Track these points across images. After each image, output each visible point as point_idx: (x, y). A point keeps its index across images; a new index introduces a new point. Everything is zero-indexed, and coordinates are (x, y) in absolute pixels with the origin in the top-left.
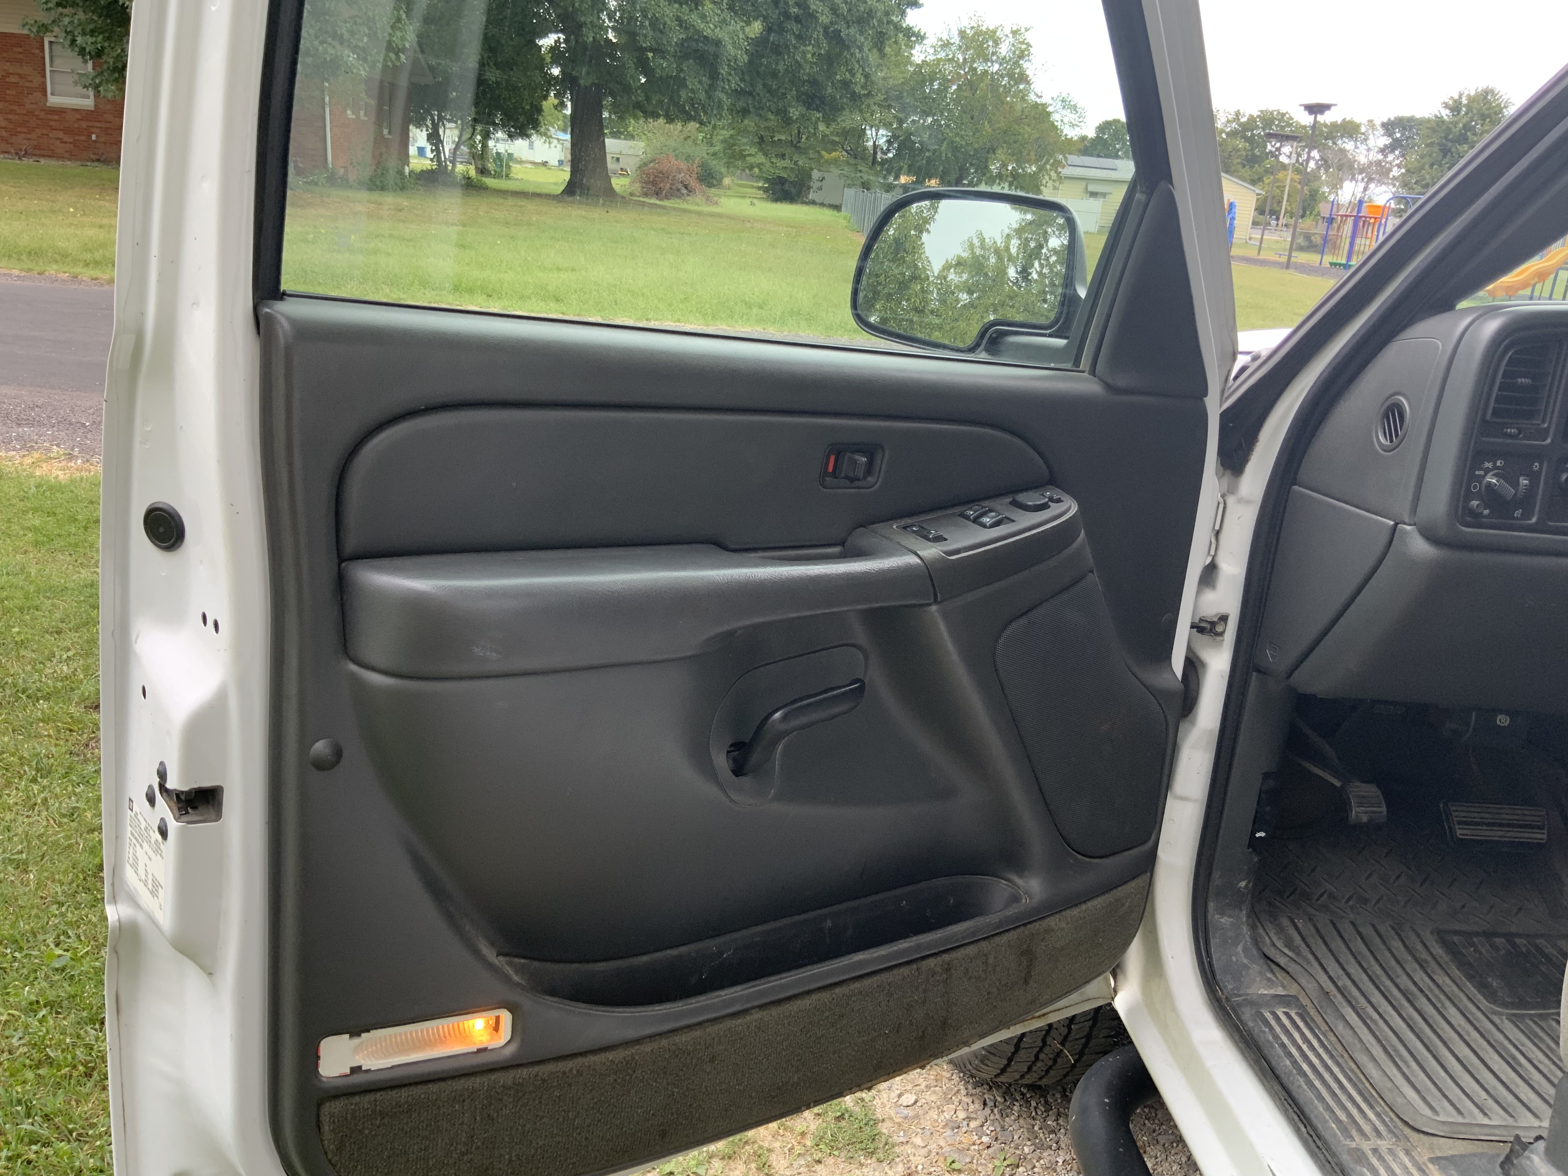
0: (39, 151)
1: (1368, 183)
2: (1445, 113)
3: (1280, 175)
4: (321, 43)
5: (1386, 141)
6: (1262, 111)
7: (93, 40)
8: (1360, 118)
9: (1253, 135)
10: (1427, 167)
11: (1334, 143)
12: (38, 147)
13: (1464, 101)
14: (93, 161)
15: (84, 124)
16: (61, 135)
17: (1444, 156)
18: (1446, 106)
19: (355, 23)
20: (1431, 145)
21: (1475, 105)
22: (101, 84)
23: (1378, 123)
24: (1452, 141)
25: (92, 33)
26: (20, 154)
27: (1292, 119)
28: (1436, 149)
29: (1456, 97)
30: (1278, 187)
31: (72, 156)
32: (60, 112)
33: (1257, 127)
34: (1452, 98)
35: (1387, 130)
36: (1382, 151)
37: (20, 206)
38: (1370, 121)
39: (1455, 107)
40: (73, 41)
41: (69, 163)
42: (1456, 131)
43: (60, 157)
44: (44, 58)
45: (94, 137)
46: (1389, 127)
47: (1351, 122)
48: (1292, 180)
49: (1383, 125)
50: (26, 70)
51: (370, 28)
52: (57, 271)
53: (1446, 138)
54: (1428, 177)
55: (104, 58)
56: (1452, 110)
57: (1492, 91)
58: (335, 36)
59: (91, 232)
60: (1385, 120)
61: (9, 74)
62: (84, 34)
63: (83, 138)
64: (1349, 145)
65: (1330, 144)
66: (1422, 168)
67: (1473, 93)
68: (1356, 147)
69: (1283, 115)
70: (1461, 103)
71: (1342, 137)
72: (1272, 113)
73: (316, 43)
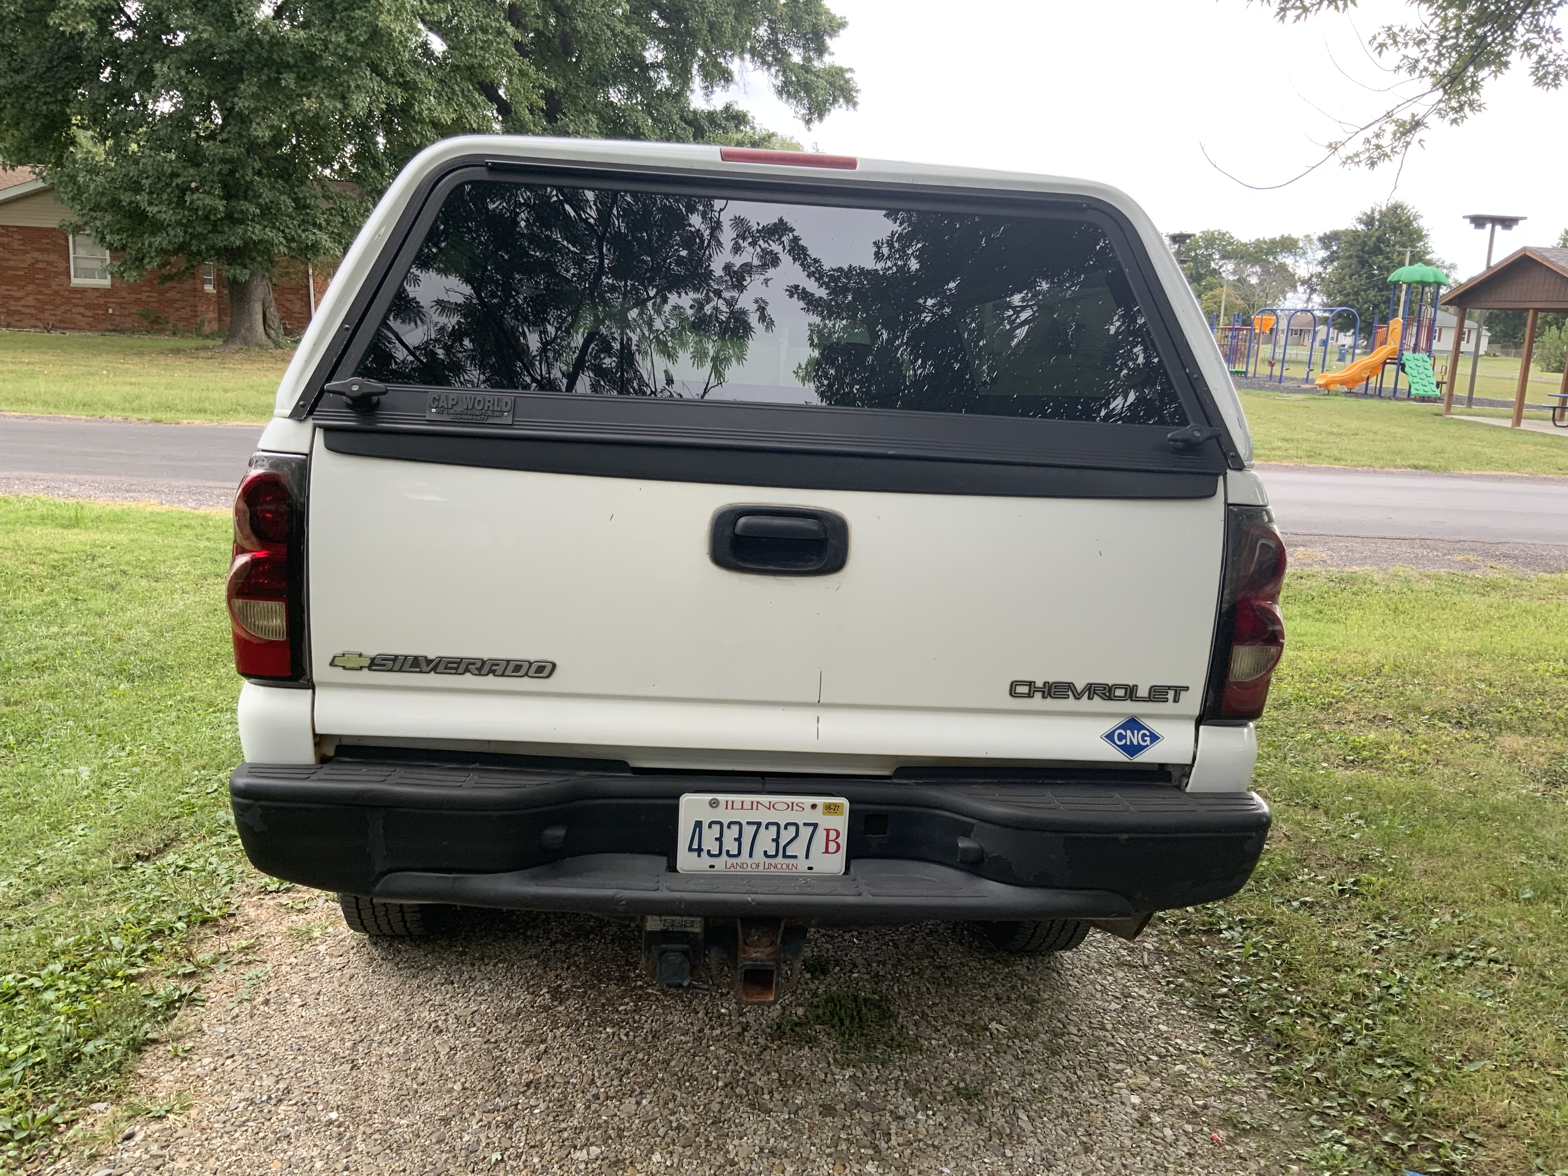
0: (64, 325)
1: (1311, 294)
2: (1361, 227)
3: (1216, 292)
4: (304, 231)
5: (1322, 254)
6: (1203, 232)
7: (119, 237)
8: (1297, 234)
9: (1196, 255)
10: (1347, 278)
11: (1275, 258)
12: (60, 321)
13: (1377, 216)
14: (110, 331)
15: (102, 301)
16: (82, 310)
17: (1363, 267)
18: (1360, 221)
19: (331, 214)
20: (1350, 257)
21: (1386, 219)
22: (125, 271)
23: (1315, 237)
24: (1368, 253)
25: (119, 231)
26: (48, 328)
27: (1232, 237)
28: (1355, 261)
29: (1369, 213)
30: (1215, 303)
31: (92, 327)
32: (82, 291)
33: (1200, 247)
34: (1365, 214)
35: (1324, 243)
36: (1322, 263)
37: (65, 370)
38: (1307, 236)
39: (1369, 221)
40: (103, 239)
41: (89, 333)
42: (1371, 243)
43: (81, 329)
44: (68, 247)
45: (110, 311)
46: (1326, 241)
47: (1289, 238)
48: (1228, 296)
49: (1320, 239)
50: (53, 257)
51: (343, 217)
52: (113, 416)
53: (1362, 250)
54: (1348, 286)
55: (128, 250)
56: (1366, 224)
57: (1401, 206)
58: (315, 225)
59: (128, 388)
60: (1321, 235)
61: (37, 261)
62: (112, 233)
63: (101, 312)
64: (1288, 260)
65: (1271, 259)
66: (1343, 279)
67: (1384, 209)
68: (1296, 261)
69: (1224, 235)
70: (1373, 218)
71: (1281, 251)
72: (1213, 233)
73: (300, 231)
